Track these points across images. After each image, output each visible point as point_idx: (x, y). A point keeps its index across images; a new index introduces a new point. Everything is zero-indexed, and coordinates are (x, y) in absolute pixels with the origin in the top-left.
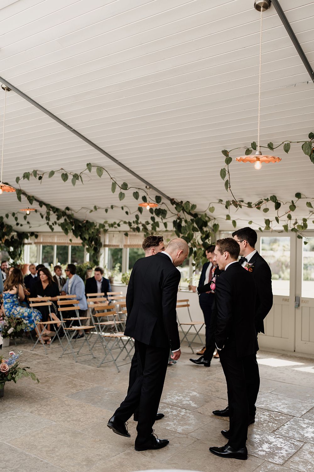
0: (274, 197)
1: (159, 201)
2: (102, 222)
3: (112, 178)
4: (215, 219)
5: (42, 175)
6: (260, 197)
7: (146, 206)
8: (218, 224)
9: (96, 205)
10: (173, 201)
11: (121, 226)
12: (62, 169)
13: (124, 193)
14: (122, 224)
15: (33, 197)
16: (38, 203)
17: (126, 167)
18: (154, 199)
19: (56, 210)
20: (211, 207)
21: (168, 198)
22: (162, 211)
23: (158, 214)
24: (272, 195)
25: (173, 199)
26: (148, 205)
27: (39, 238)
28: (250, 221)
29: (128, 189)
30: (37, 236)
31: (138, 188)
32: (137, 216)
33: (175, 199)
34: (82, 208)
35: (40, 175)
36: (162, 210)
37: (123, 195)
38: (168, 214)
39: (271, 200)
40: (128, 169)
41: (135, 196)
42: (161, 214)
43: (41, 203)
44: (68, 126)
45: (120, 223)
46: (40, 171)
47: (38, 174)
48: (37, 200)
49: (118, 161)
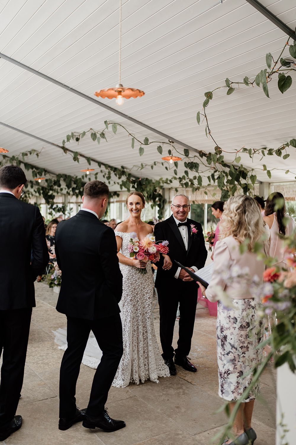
0: (294, 141)
1: (187, 154)
2: (158, 178)
3: (130, 134)
4: (253, 170)
5: (78, 137)
6: (282, 142)
7: (170, 160)
8: (255, 176)
9: (142, 162)
10: (202, 154)
11: (173, 182)
12: (91, 129)
13: (143, 148)
14: (173, 180)
15: (90, 158)
16: (97, 164)
17: (138, 121)
18: (183, 153)
19: (115, 169)
20: (238, 157)
21: (196, 150)
22: (194, 165)
23: (191, 168)
24: (292, 139)
25: (201, 151)
26: (172, 159)
27: (120, 196)
28: (287, 170)
29: (149, 143)
30: (118, 195)
31: (163, 143)
32: (175, 172)
33: (203, 151)
34: (134, 166)
35: (76, 137)
36: (195, 163)
37: (142, 150)
38: (201, 167)
39: (290, 144)
40: (142, 123)
41: (159, 150)
42: (194, 167)
43: (100, 164)
44: (65, 85)
45: (172, 180)
46: (77, 133)
47: (75, 136)
48: (94, 160)
49: (127, 116)
